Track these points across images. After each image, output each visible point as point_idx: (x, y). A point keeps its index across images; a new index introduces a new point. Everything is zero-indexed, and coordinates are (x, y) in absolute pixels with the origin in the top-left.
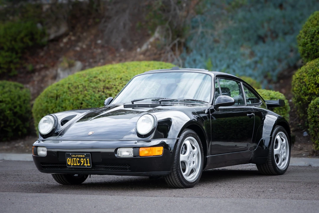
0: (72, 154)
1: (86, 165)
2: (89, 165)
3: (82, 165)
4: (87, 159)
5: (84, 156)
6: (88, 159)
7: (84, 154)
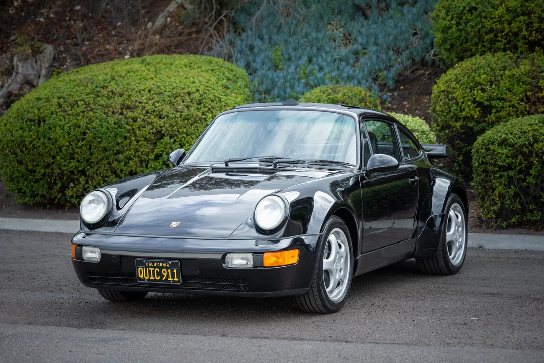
0: (146, 261)
1: (172, 279)
2: (176, 279)
3: (164, 279)
4: (174, 269)
5: (168, 266)
6: (175, 271)
7: (169, 262)
